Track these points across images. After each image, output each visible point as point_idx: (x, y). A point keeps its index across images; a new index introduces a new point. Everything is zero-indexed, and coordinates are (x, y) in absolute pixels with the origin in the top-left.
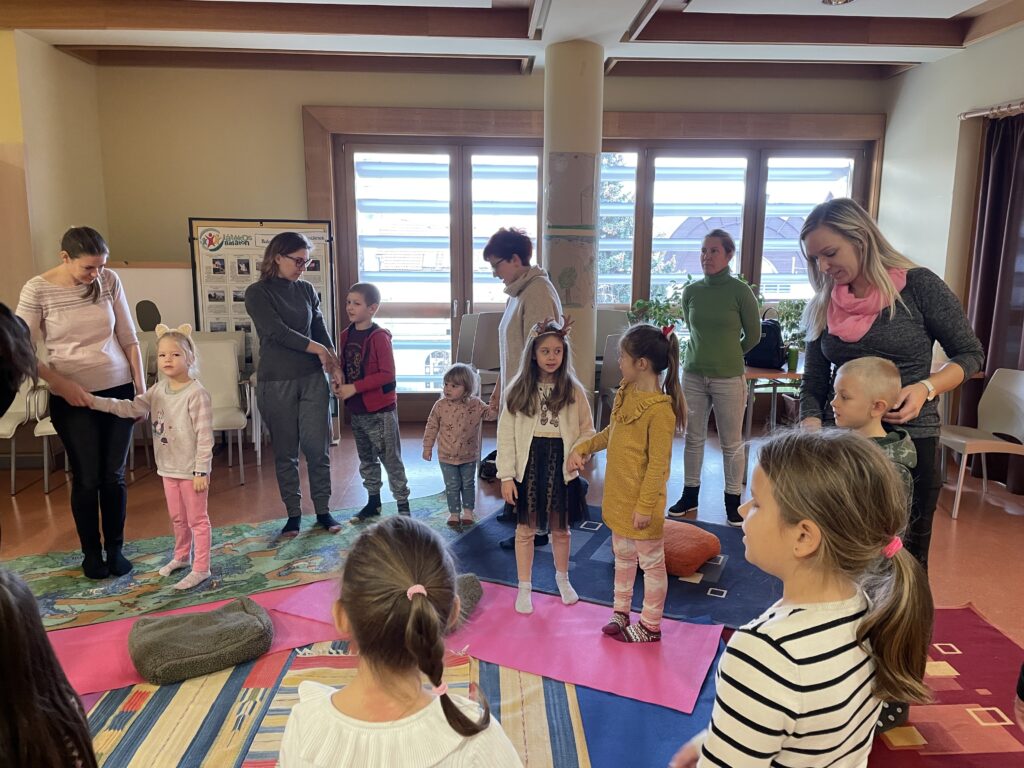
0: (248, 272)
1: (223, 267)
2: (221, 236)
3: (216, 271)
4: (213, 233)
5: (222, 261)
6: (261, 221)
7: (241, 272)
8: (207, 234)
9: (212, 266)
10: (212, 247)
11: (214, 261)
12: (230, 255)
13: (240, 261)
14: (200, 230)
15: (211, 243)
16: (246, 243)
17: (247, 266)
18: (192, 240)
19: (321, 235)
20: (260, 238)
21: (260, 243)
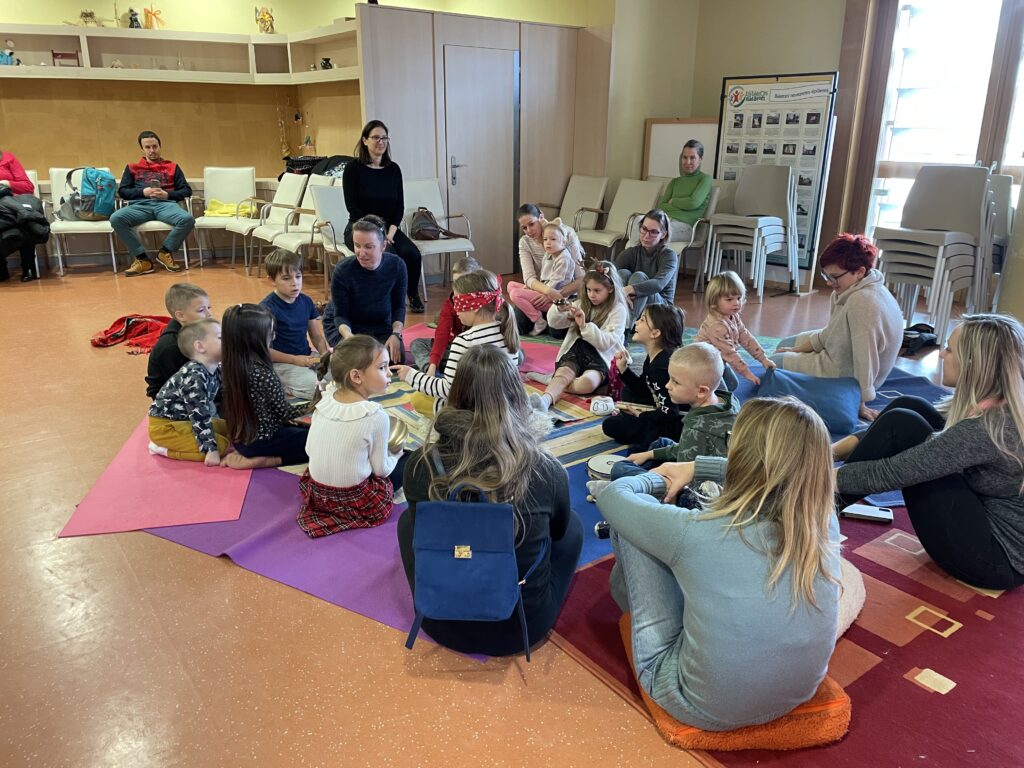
0: (760, 126)
1: (742, 121)
2: (744, 93)
3: (736, 125)
4: (739, 90)
5: (741, 116)
6: (777, 76)
7: (754, 126)
8: (734, 92)
9: (734, 121)
10: (736, 103)
11: (736, 115)
12: (748, 110)
13: (755, 116)
14: (731, 87)
15: (736, 100)
16: (762, 98)
17: (760, 120)
18: (723, 97)
19: (826, 87)
20: (773, 93)
21: (773, 98)
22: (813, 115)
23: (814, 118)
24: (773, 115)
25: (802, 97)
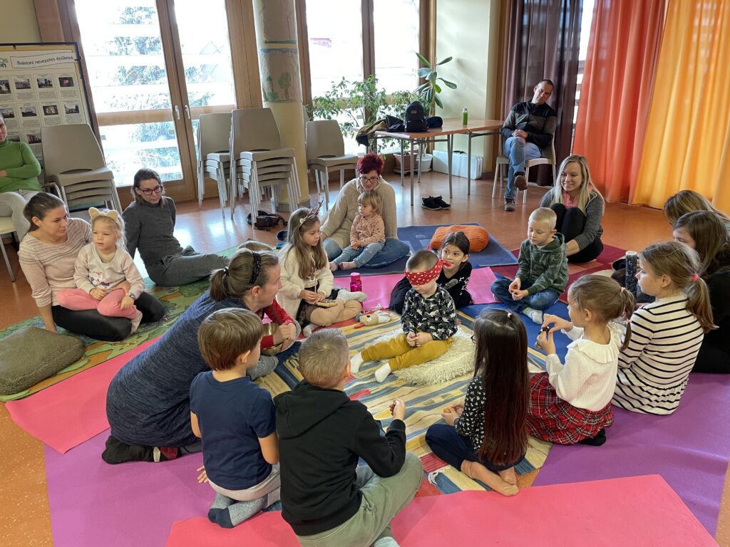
0: (9, 91)
6: (14, 45)
7: (2, 92)
17: (7, 85)
19: (69, 55)
20: (15, 60)
21: (16, 65)
22: (65, 79)
23: (67, 81)
24: (22, 80)
25: (48, 63)
